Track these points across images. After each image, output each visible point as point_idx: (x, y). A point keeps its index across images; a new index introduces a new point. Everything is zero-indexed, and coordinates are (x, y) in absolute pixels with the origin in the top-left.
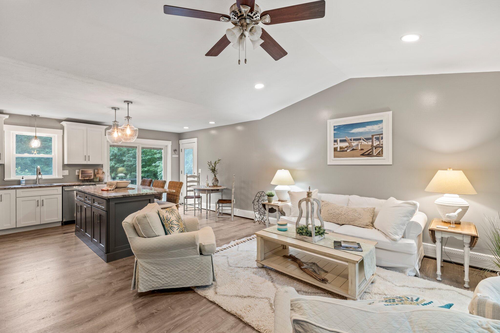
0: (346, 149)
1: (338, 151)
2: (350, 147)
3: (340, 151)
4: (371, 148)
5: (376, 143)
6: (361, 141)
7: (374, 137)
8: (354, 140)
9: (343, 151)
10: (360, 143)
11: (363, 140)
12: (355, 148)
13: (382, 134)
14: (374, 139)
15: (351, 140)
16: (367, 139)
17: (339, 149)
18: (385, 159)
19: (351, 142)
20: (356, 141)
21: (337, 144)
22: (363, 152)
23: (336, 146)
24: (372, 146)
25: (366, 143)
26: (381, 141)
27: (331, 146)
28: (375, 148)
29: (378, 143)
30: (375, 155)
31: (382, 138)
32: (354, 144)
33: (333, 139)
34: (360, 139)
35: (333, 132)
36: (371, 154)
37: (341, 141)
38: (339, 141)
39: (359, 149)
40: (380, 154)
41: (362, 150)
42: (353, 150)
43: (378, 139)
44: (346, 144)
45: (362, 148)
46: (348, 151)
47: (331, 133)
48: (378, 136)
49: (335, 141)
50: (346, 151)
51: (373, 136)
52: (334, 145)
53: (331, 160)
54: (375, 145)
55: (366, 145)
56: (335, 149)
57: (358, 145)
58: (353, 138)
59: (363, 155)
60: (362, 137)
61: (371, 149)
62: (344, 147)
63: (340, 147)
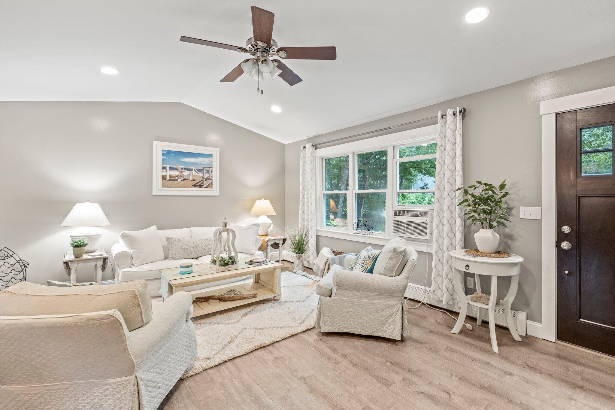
0: (176, 178)
1: (167, 180)
2: (181, 176)
3: (169, 180)
4: (202, 179)
5: (207, 175)
6: (192, 171)
7: (205, 169)
8: (186, 169)
9: (173, 180)
10: (192, 174)
11: (195, 171)
12: (186, 178)
13: (212, 168)
14: (205, 172)
15: (182, 169)
16: (199, 170)
17: (168, 178)
18: (214, 191)
19: (182, 171)
20: (187, 171)
21: (166, 172)
22: (194, 183)
23: (164, 174)
24: (203, 177)
25: (198, 175)
26: (211, 174)
27: (157, 173)
28: (206, 180)
29: (208, 175)
30: (206, 186)
31: (212, 172)
32: (186, 173)
33: (160, 165)
34: (191, 170)
35: (160, 157)
36: (202, 186)
37: (171, 169)
38: (168, 168)
39: (191, 179)
40: (210, 186)
41: (193, 180)
42: (185, 180)
43: (208, 171)
45: (194, 179)
46: (179, 180)
47: (157, 157)
48: (208, 169)
49: (164, 168)
50: (177, 180)
51: (204, 168)
52: (162, 172)
53: (157, 188)
54: (205, 177)
55: (197, 176)
56: (164, 178)
57: (189, 175)
58: (184, 167)
59: (194, 186)
60: (194, 168)
61: (202, 181)
62: (174, 176)
63: (169, 175)
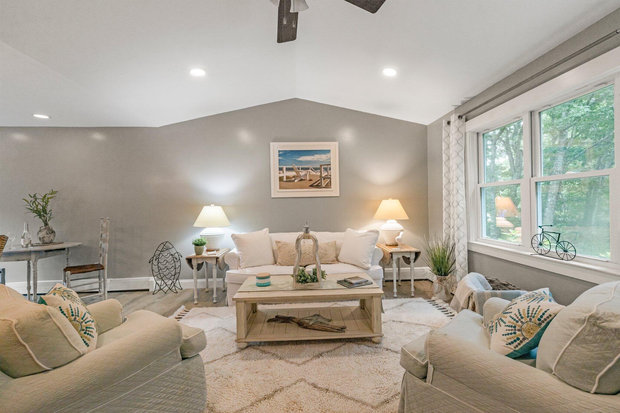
0: (293, 179)
1: (285, 181)
2: (297, 176)
3: (286, 181)
4: (320, 179)
5: (324, 174)
6: (309, 171)
7: (323, 167)
8: (302, 169)
9: (290, 181)
10: (309, 173)
11: (312, 170)
12: (303, 178)
13: (330, 165)
14: (323, 170)
15: (299, 169)
16: (316, 169)
17: (285, 179)
18: (332, 191)
19: (299, 171)
20: (304, 170)
21: (283, 173)
22: (312, 183)
23: (281, 175)
24: (321, 176)
25: (315, 173)
26: (329, 172)
27: (275, 175)
28: (324, 179)
29: (326, 174)
30: (324, 186)
31: (330, 169)
32: (303, 173)
33: (277, 167)
34: (308, 169)
35: (277, 158)
36: (320, 186)
37: (288, 169)
38: (284, 169)
39: (308, 179)
40: (328, 186)
41: (311, 180)
42: (301, 180)
43: (326, 169)
44: (293, 174)
45: (311, 178)
46: (296, 181)
47: (275, 159)
48: (326, 166)
49: (281, 169)
50: (294, 181)
51: (321, 166)
52: (279, 173)
53: (276, 192)
54: (323, 175)
55: (314, 175)
56: (281, 179)
57: (306, 175)
58: (300, 167)
59: (312, 186)
60: (311, 167)
61: (320, 180)
62: (291, 176)
63: (286, 176)
